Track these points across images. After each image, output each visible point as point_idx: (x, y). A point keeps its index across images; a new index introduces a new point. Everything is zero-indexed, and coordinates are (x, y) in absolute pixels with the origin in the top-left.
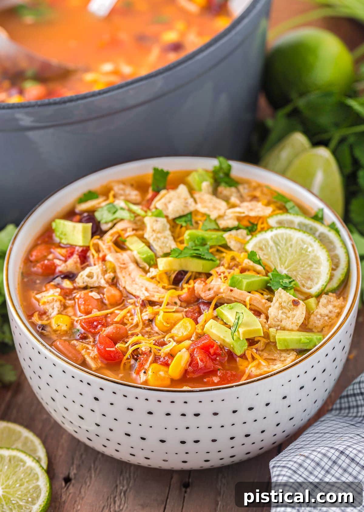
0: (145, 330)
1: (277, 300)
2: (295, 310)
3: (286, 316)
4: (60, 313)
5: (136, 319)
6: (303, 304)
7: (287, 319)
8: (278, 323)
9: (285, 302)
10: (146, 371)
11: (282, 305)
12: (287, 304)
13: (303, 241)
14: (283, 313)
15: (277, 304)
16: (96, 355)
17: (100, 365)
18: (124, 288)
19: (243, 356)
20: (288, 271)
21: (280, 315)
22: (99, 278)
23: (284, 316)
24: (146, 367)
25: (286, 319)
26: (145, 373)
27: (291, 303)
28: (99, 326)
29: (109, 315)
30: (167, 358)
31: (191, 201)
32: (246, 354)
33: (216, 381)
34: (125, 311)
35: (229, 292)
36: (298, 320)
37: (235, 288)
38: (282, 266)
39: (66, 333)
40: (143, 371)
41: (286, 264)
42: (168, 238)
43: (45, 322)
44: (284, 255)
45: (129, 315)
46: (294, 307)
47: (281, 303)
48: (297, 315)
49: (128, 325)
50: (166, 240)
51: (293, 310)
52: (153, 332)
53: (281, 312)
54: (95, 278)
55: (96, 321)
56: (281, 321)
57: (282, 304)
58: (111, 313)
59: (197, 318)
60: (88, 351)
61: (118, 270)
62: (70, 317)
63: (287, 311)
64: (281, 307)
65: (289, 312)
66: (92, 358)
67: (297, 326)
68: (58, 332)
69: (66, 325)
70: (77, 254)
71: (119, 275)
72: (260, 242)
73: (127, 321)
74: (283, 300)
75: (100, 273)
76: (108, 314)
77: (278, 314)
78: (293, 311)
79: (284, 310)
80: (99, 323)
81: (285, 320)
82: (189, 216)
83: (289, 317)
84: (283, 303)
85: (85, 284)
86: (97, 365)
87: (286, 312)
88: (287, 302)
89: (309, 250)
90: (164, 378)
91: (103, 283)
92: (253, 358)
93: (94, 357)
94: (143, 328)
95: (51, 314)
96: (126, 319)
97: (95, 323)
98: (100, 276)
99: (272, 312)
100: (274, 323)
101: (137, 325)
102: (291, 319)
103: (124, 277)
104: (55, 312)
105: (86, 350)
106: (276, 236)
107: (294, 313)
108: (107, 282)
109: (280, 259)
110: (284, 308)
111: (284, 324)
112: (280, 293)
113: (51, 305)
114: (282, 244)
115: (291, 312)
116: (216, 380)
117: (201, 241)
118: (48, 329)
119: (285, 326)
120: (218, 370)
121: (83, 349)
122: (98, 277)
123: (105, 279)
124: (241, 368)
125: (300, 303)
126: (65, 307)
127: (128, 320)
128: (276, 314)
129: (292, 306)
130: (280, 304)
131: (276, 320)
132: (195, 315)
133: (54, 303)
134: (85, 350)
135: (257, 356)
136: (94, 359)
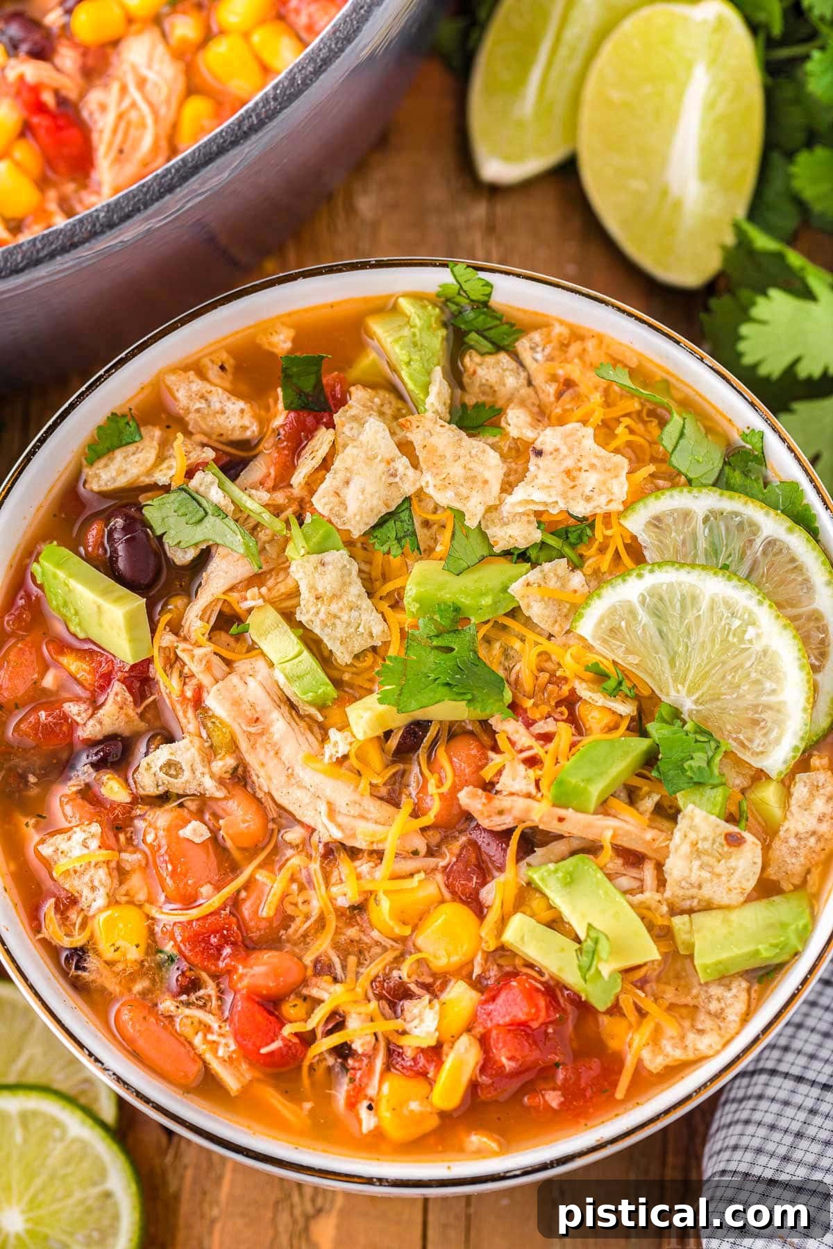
0: (344, 934)
1: (685, 836)
2: (734, 857)
3: (712, 873)
4: (113, 902)
5: (316, 904)
6: (754, 843)
7: (716, 881)
8: (694, 891)
9: (705, 839)
10: (373, 1105)
11: (698, 849)
12: (713, 844)
13: (728, 605)
14: (701, 867)
15: (685, 848)
16: (234, 1052)
17: (248, 1076)
18: (269, 794)
19: (615, 1010)
20: (696, 702)
21: (696, 874)
22: (198, 774)
23: (706, 875)
24: (372, 1091)
25: (712, 881)
26: (370, 1108)
27: (722, 840)
28: (227, 951)
29: (243, 894)
30: (422, 1061)
31: (402, 463)
32: (621, 1003)
33: (555, 1104)
34: (283, 876)
35: (555, 822)
36: (743, 881)
37: (570, 810)
38: (680, 687)
39: (141, 970)
40: (365, 1103)
41: (690, 677)
42: (359, 608)
43: (78, 940)
44: (681, 649)
45: (295, 887)
46: (731, 850)
47: (697, 843)
48: (740, 870)
49: (298, 921)
50: (354, 614)
51: (728, 856)
52: (365, 939)
53: (696, 864)
54: (187, 774)
55: (215, 932)
56: (700, 887)
57: (699, 845)
58: (247, 886)
59: (477, 892)
60: (210, 1037)
61: (244, 745)
62: (140, 906)
63: (712, 861)
64: (697, 852)
65: (719, 861)
66: (225, 1061)
67: (742, 893)
68: (120, 967)
69: (137, 946)
70: (123, 682)
71: (250, 759)
72: (613, 611)
73: (293, 907)
74: (701, 836)
75: (198, 759)
76: (238, 892)
77: (691, 870)
78: (730, 858)
79: (705, 859)
80: (226, 940)
81: (709, 885)
82: (404, 516)
83: (719, 876)
84: (700, 843)
85: (161, 790)
86: (242, 1079)
87: (711, 863)
88: (711, 839)
89: (747, 636)
90: (422, 1114)
91: (210, 786)
92: (642, 1013)
93: (230, 1057)
94: (338, 931)
95: (89, 906)
96: (292, 904)
97: (214, 940)
98: (200, 769)
99: (676, 867)
100: (681, 893)
101: (321, 922)
102: (724, 878)
103: (263, 765)
104: (100, 901)
105: (205, 1036)
106: (654, 592)
107: (733, 863)
108: (221, 782)
109: (672, 662)
110: (706, 853)
111: (707, 892)
112: (692, 819)
113: (86, 878)
114: (673, 616)
115: (723, 862)
116: (554, 1099)
117: (451, 615)
118: (92, 962)
119: (710, 899)
120: (557, 1065)
121: (197, 1033)
122: (193, 772)
123: (212, 776)
124: (613, 1044)
125: (745, 842)
126: (121, 874)
127: (296, 905)
128: (686, 873)
129: (726, 848)
130: (694, 844)
131: (687, 886)
132: (470, 884)
133: (92, 871)
134: (200, 1035)
135: (648, 1005)
136: (229, 1061)
